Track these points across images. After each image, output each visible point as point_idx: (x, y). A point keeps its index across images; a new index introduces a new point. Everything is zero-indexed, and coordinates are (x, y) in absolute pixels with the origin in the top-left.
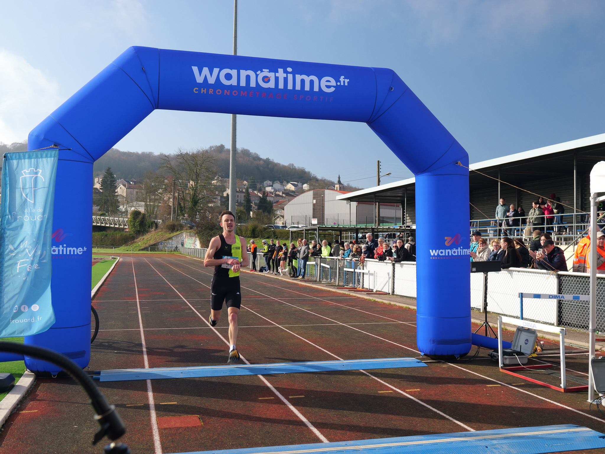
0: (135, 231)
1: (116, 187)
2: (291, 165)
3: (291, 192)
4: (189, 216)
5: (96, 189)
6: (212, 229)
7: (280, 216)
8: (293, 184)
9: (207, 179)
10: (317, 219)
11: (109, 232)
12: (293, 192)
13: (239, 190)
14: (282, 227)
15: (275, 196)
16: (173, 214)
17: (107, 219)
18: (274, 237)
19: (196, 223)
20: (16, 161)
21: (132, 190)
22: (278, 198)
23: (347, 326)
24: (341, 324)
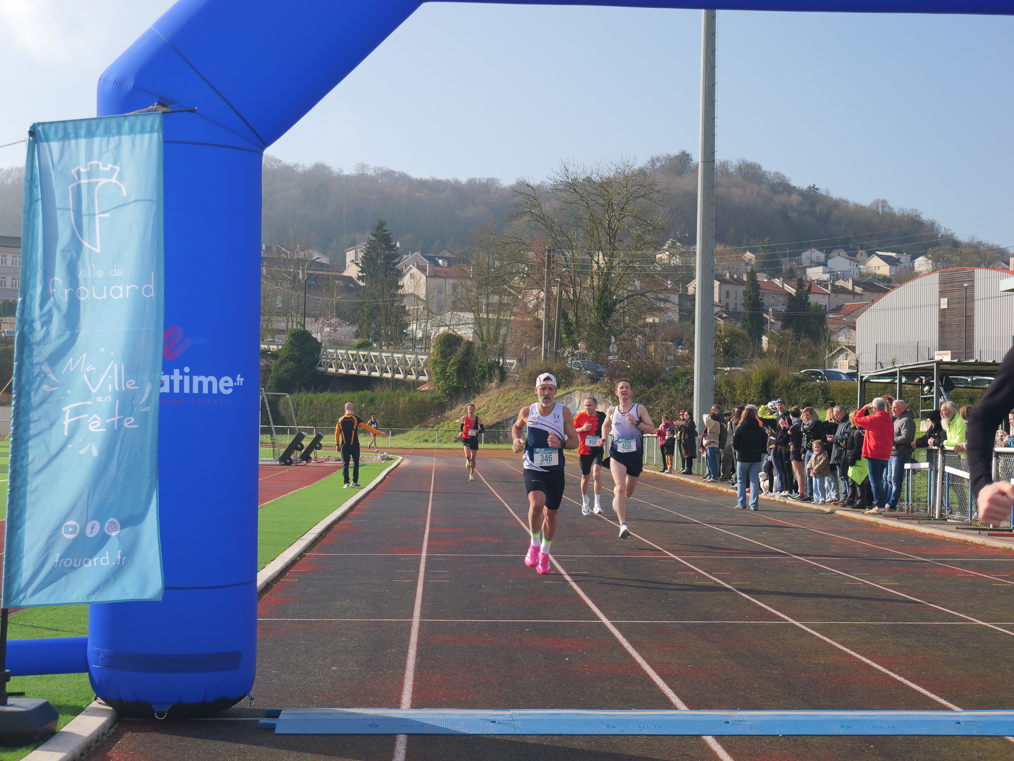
0: (446, 390)
1: (400, 274)
2: (880, 204)
3: (880, 280)
4: (589, 348)
5: (350, 279)
6: (650, 383)
7: (846, 346)
8: (886, 259)
9: (638, 245)
10: (949, 352)
11: (380, 393)
12: (884, 279)
13: (731, 277)
14: (848, 374)
15: (833, 291)
16: (546, 342)
17: (375, 357)
18: (826, 402)
19: (608, 367)
20: (57, 143)
21: (442, 280)
22: (841, 296)
23: (997, 628)
24: (980, 622)
